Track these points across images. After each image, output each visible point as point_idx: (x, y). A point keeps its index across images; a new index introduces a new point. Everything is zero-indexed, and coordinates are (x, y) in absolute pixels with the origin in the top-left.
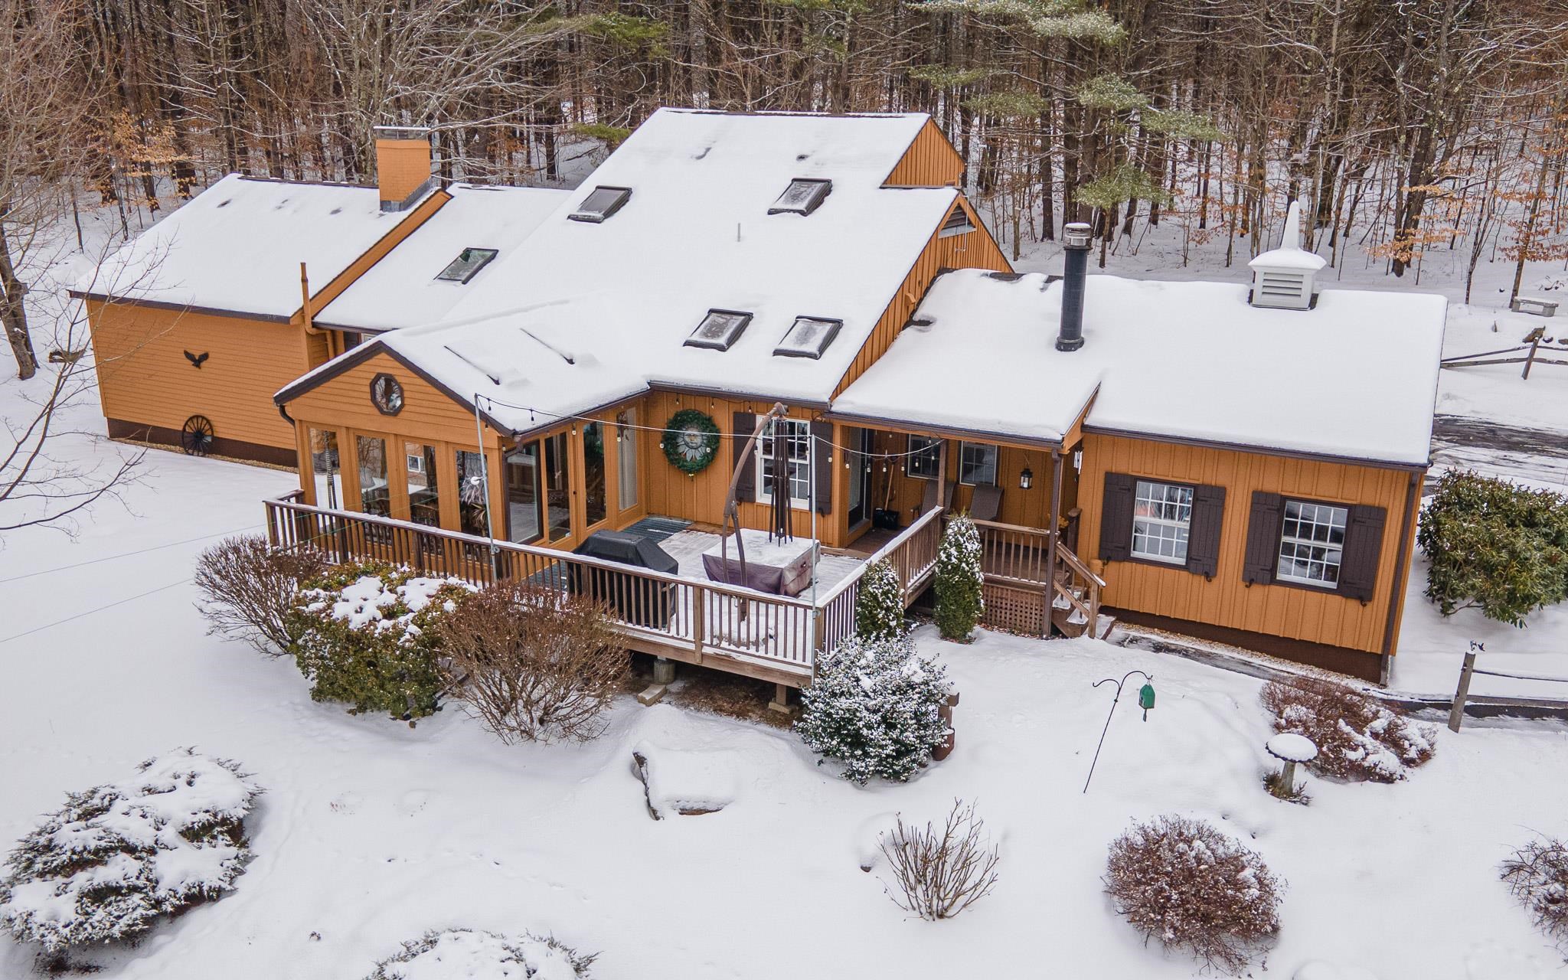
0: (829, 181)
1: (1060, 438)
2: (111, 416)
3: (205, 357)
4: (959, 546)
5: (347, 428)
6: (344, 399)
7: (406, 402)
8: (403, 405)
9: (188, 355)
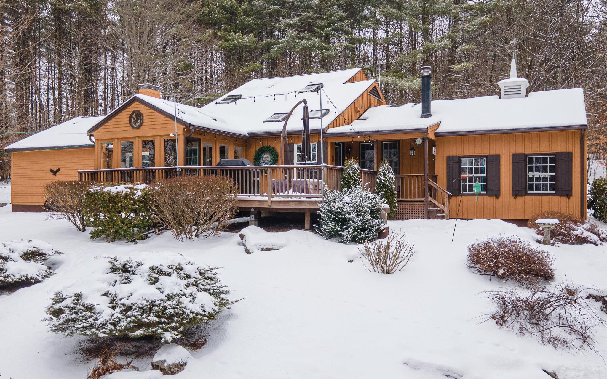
0: (322, 84)
1: (426, 127)
2: (14, 204)
3: (58, 170)
4: (385, 175)
5: (118, 139)
6: (117, 126)
7: (144, 121)
8: (143, 123)
9: (52, 171)
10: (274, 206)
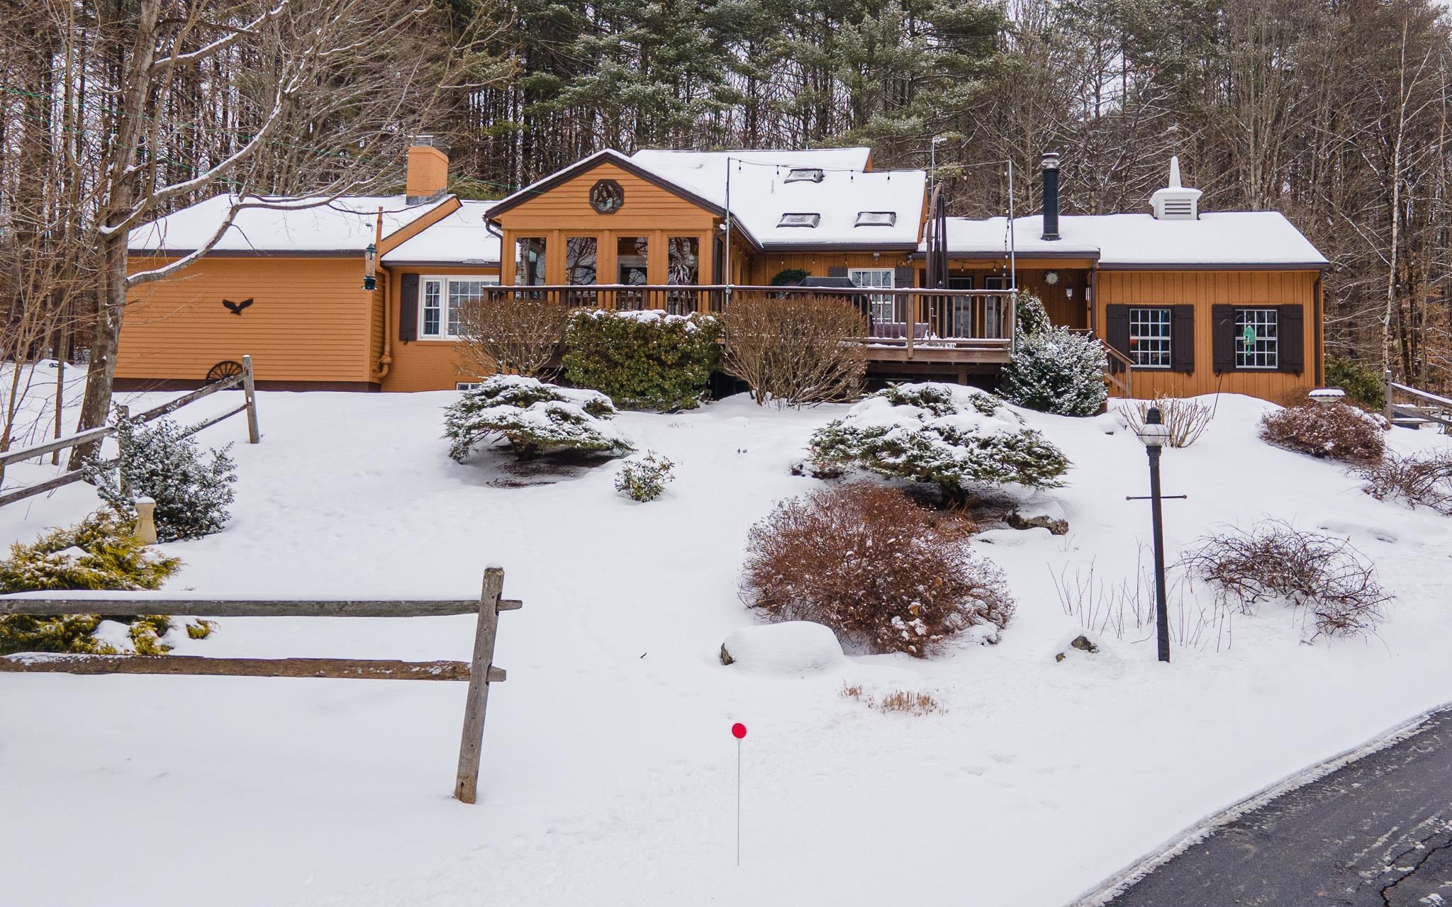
0: (821, 170)
3: (248, 303)
5: (559, 230)
6: (559, 206)
7: (626, 200)
8: (622, 203)
9: (227, 304)
10: (917, 359)
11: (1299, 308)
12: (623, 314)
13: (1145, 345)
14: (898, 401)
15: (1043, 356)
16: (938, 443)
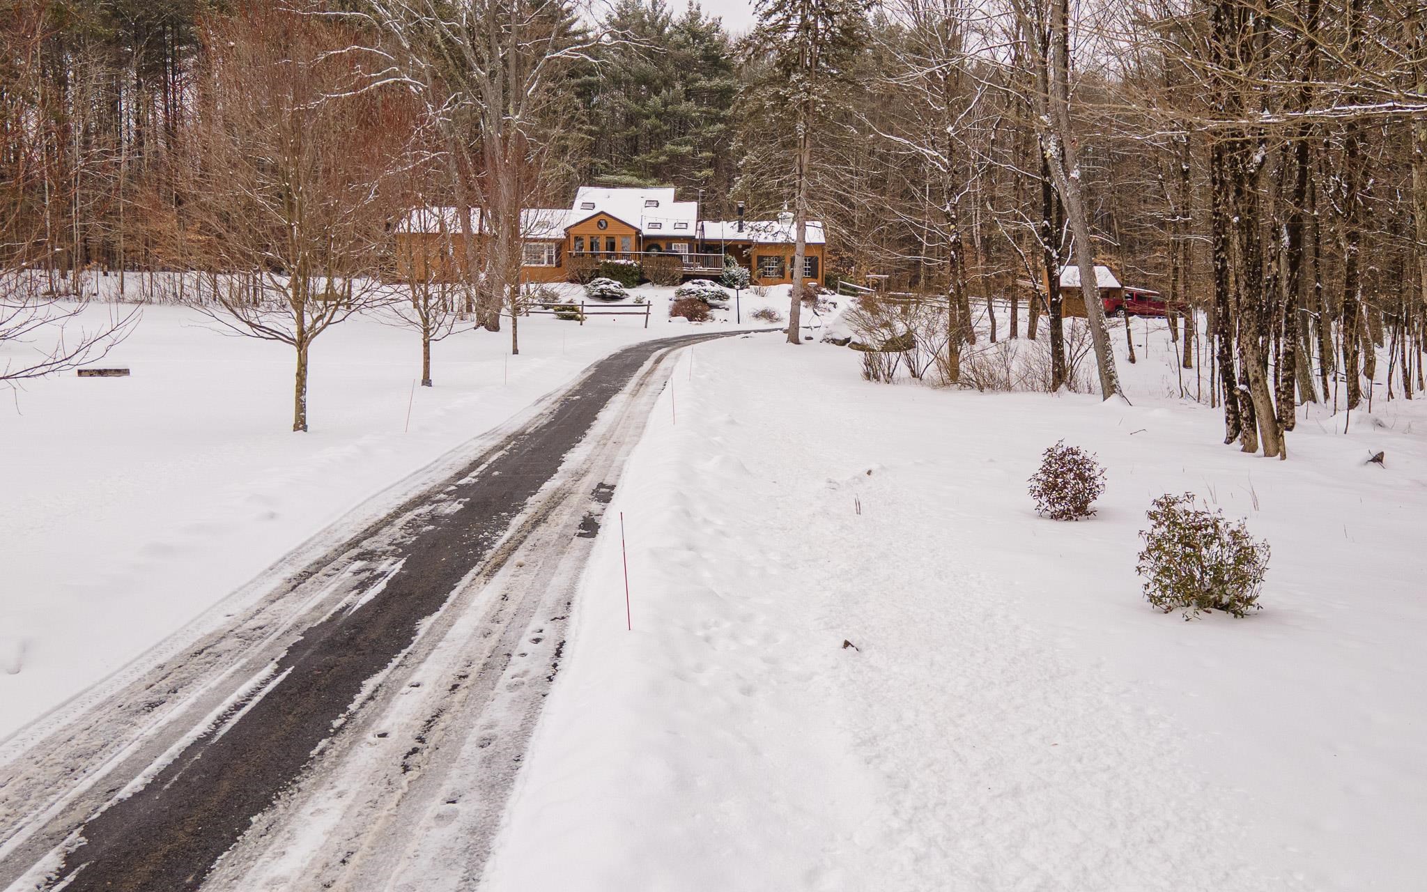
0: (657, 201)
5: (588, 235)
6: (588, 227)
7: (608, 226)
11: (817, 258)
12: (616, 261)
13: (769, 269)
14: (694, 283)
15: (731, 273)
16: (702, 292)
